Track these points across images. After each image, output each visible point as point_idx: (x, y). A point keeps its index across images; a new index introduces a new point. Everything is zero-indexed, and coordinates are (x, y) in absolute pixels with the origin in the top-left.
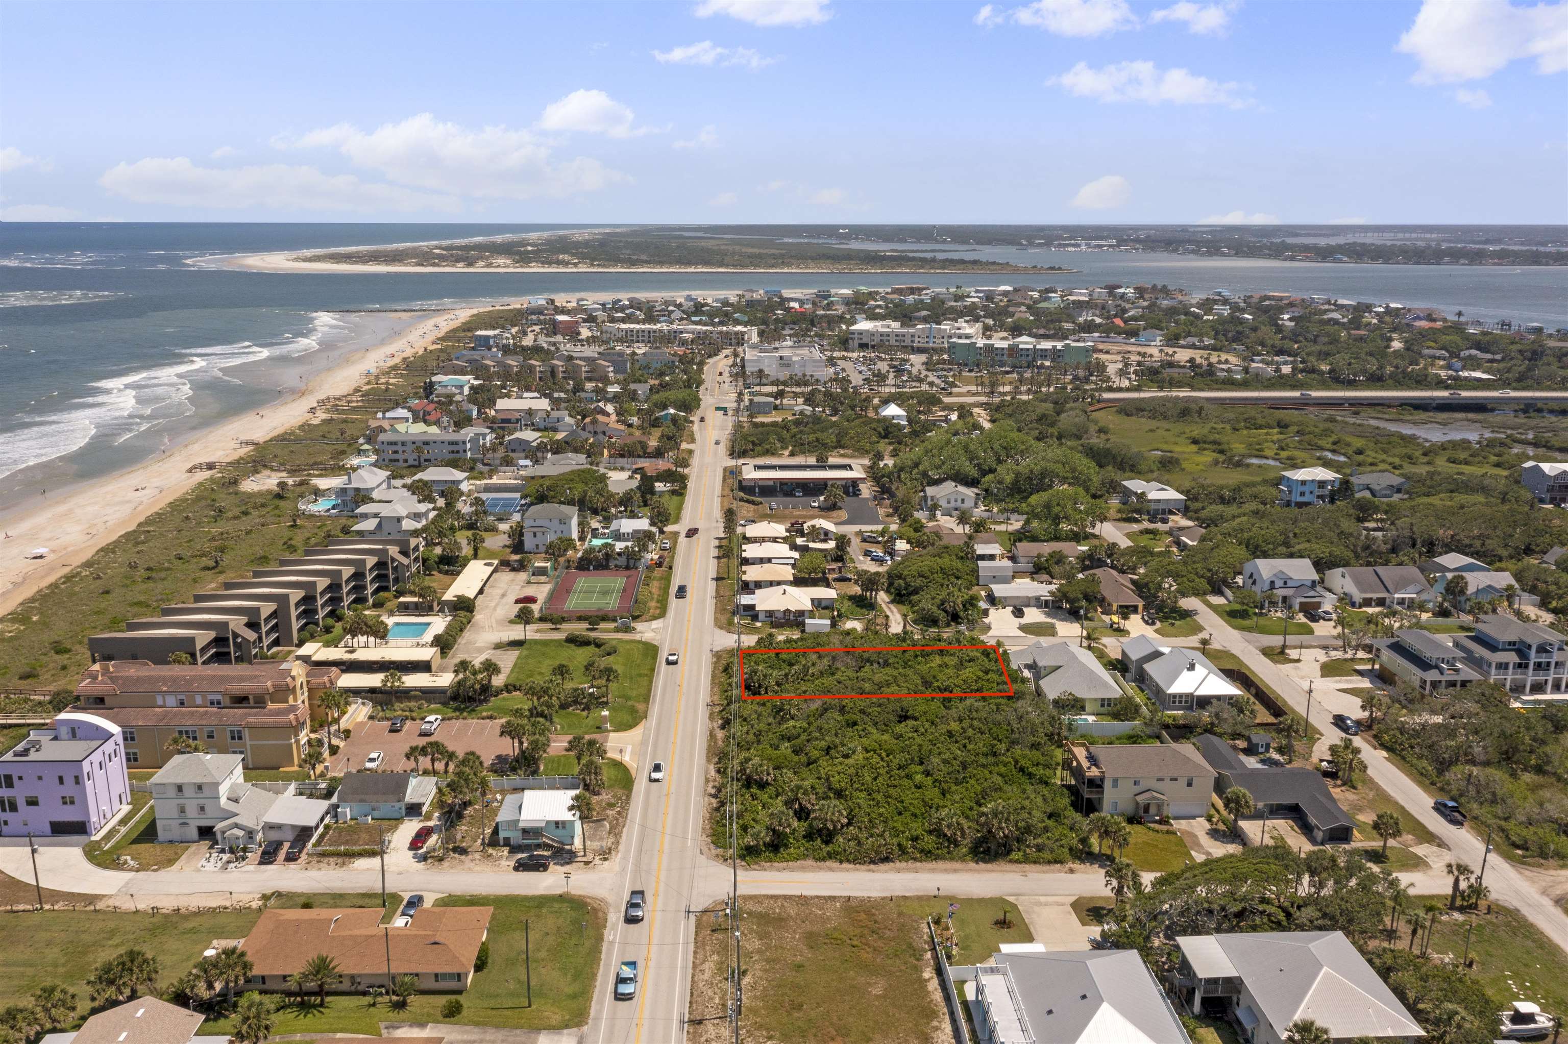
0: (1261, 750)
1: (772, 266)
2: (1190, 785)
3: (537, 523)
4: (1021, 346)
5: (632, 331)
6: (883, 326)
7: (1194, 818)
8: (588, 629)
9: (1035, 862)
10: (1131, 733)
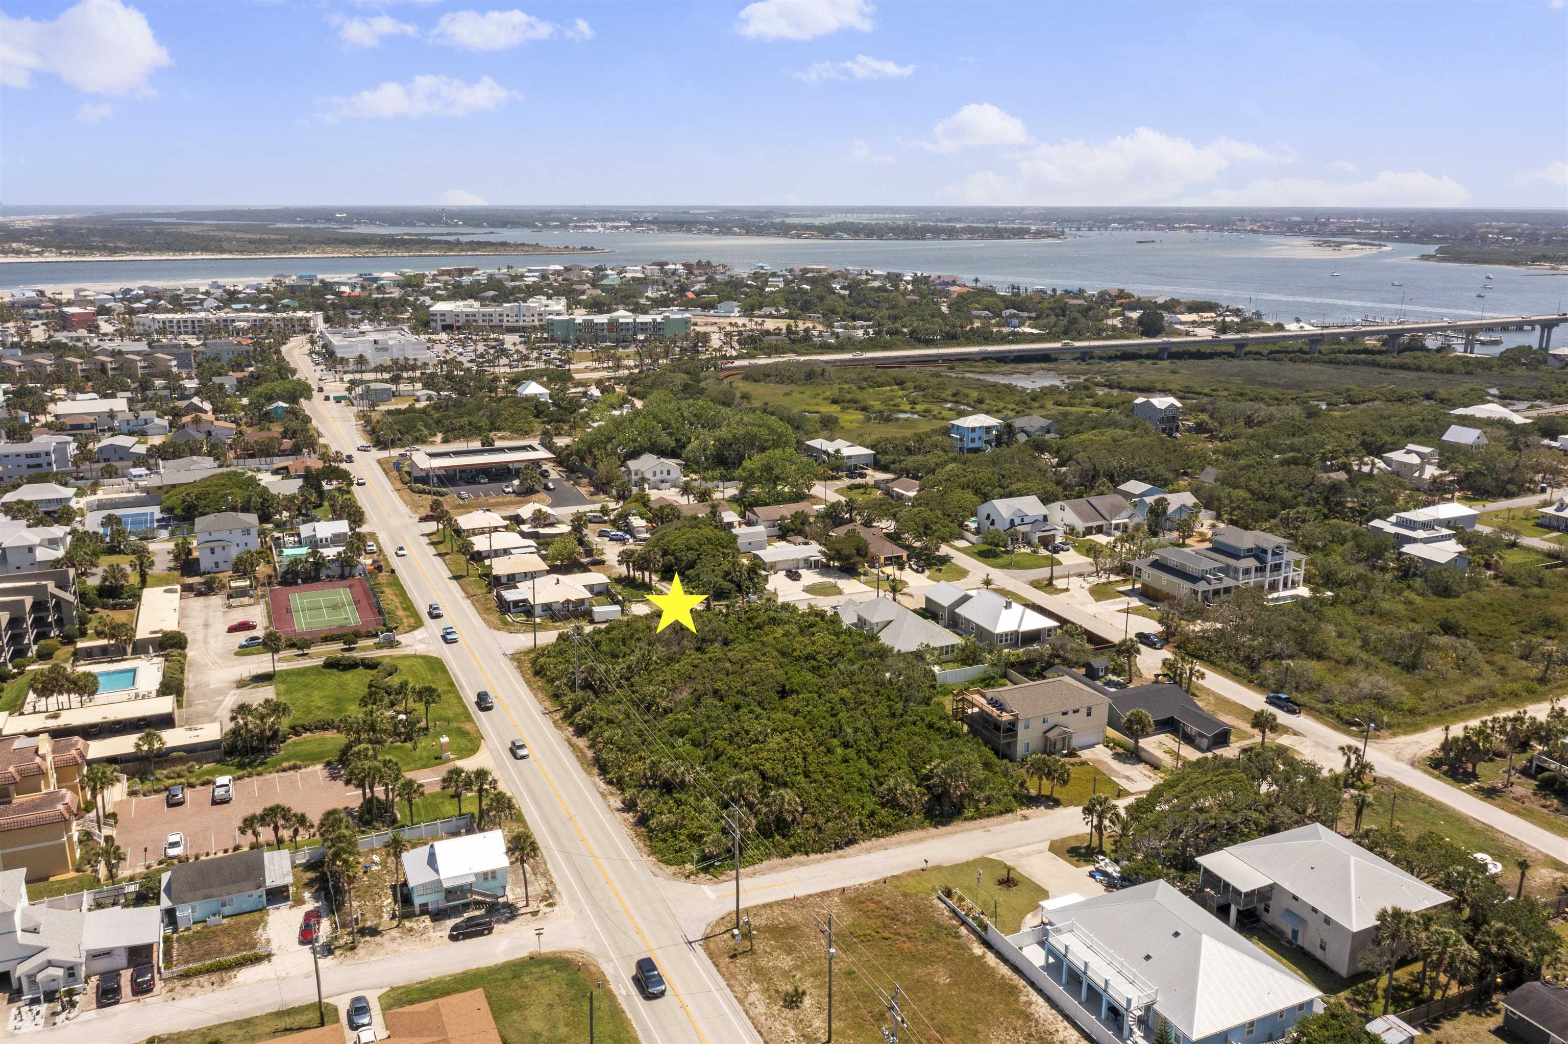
0: (1101, 674)
1: (284, 251)
2: (1089, 714)
3: (215, 536)
4: (621, 320)
5: (171, 321)
6: (465, 306)
8: (343, 650)
9: (988, 816)
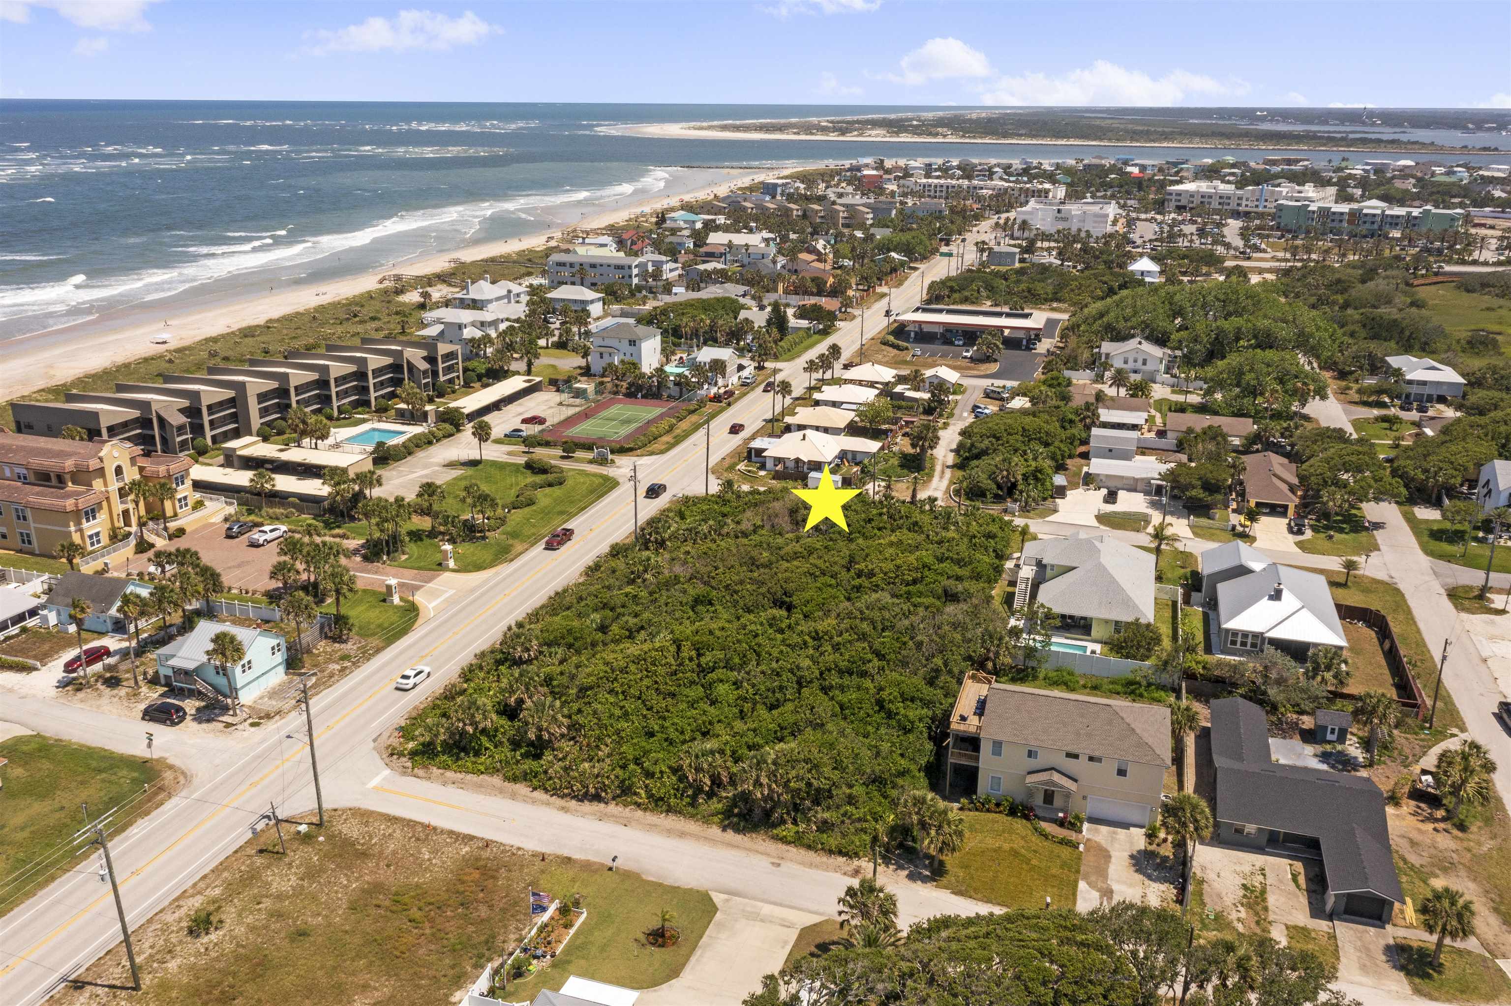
0: (1329, 737)
2: (1121, 773)
3: (607, 342)
4: (1365, 211)
5: (930, 186)
6: (1208, 187)
7: (1126, 826)
10: (1131, 676)
